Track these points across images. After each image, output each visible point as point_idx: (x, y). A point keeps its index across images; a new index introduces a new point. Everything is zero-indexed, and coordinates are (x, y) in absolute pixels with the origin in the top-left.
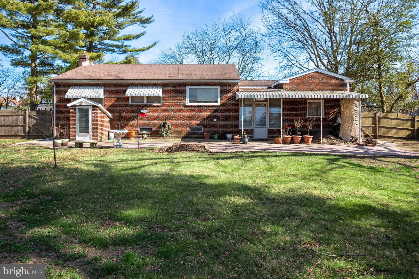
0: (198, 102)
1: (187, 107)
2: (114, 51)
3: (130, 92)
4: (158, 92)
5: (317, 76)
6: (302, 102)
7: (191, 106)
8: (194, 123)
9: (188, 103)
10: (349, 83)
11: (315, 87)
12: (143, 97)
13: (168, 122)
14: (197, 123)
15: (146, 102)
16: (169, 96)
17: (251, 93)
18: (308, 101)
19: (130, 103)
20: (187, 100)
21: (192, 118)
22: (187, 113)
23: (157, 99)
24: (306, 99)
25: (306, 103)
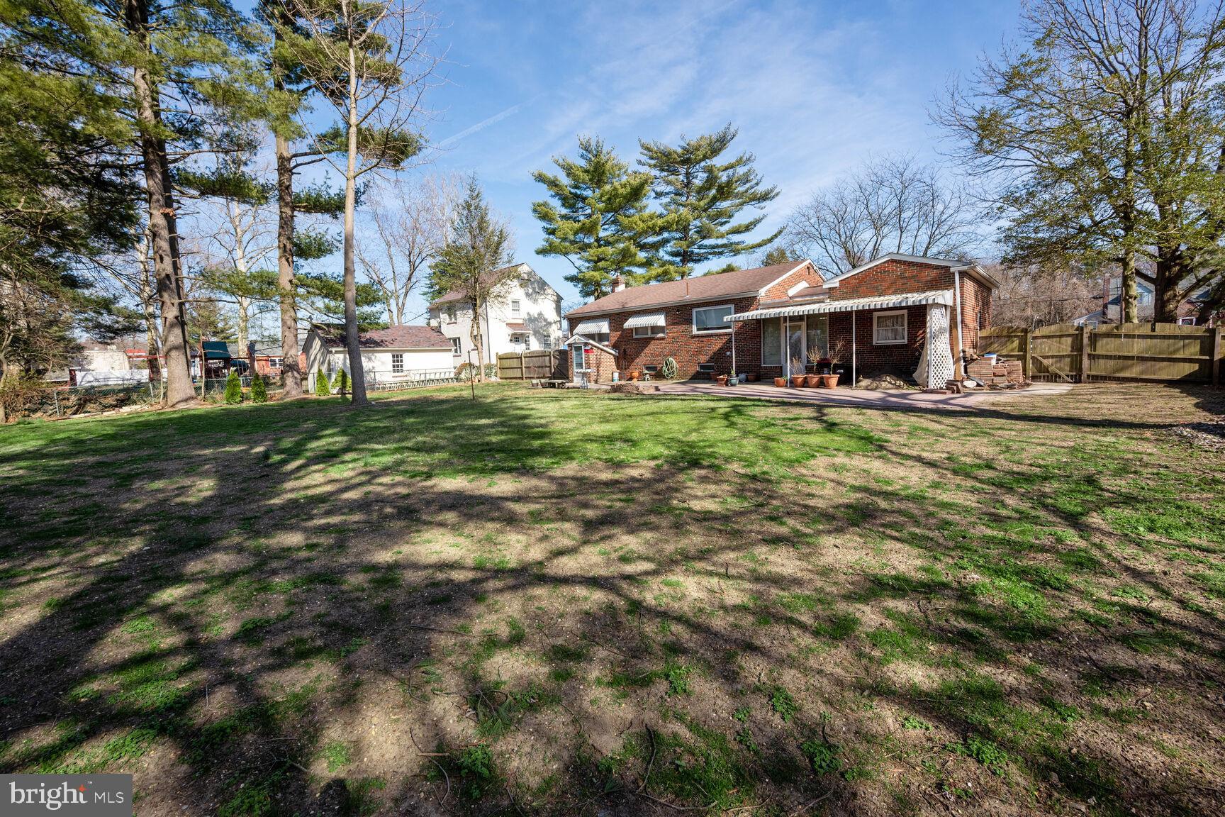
0: (708, 329)
1: (693, 337)
2: (721, 253)
3: (632, 323)
4: (660, 320)
5: (893, 267)
6: (865, 316)
7: (698, 336)
8: (703, 359)
9: (695, 331)
10: (960, 273)
11: (888, 288)
12: (646, 328)
13: (671, 359)
14: (707, 358)
15: (650, 335)
16: (674, 324)
17: (780, 310)
18: (876, 314)
19: (635, 337)
20: (694, 327)
21: (699, 352)
22: (694, 345)
23: (661, 329)
24: (870, 312)
25: (871, 319)
